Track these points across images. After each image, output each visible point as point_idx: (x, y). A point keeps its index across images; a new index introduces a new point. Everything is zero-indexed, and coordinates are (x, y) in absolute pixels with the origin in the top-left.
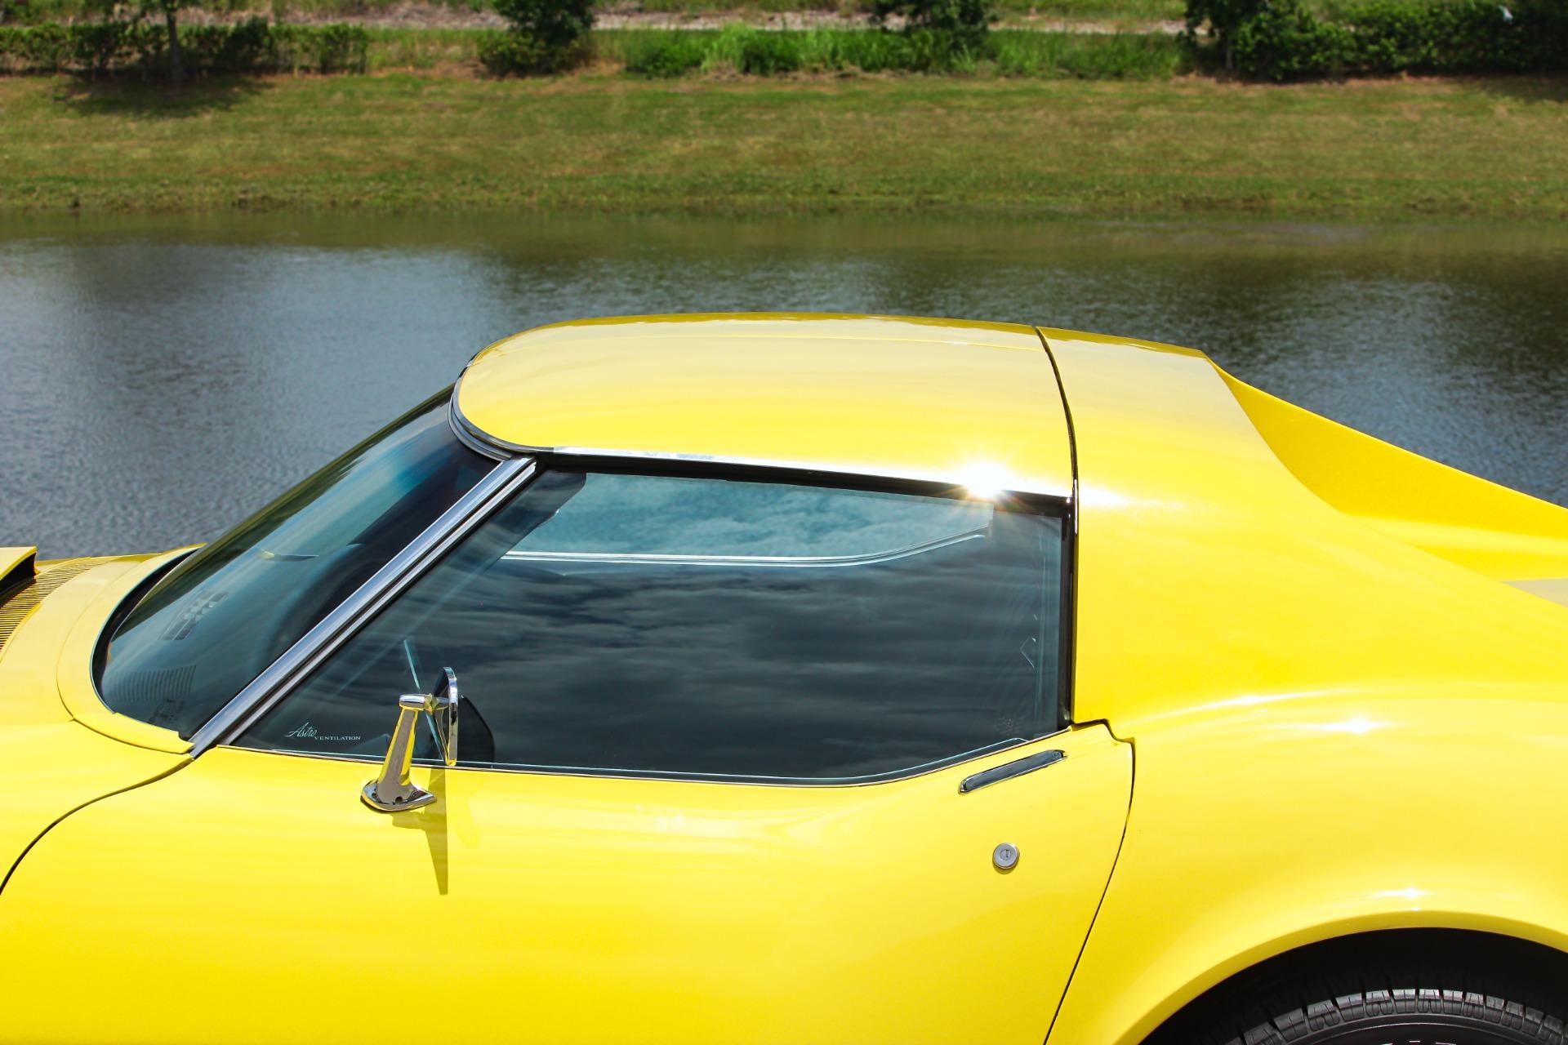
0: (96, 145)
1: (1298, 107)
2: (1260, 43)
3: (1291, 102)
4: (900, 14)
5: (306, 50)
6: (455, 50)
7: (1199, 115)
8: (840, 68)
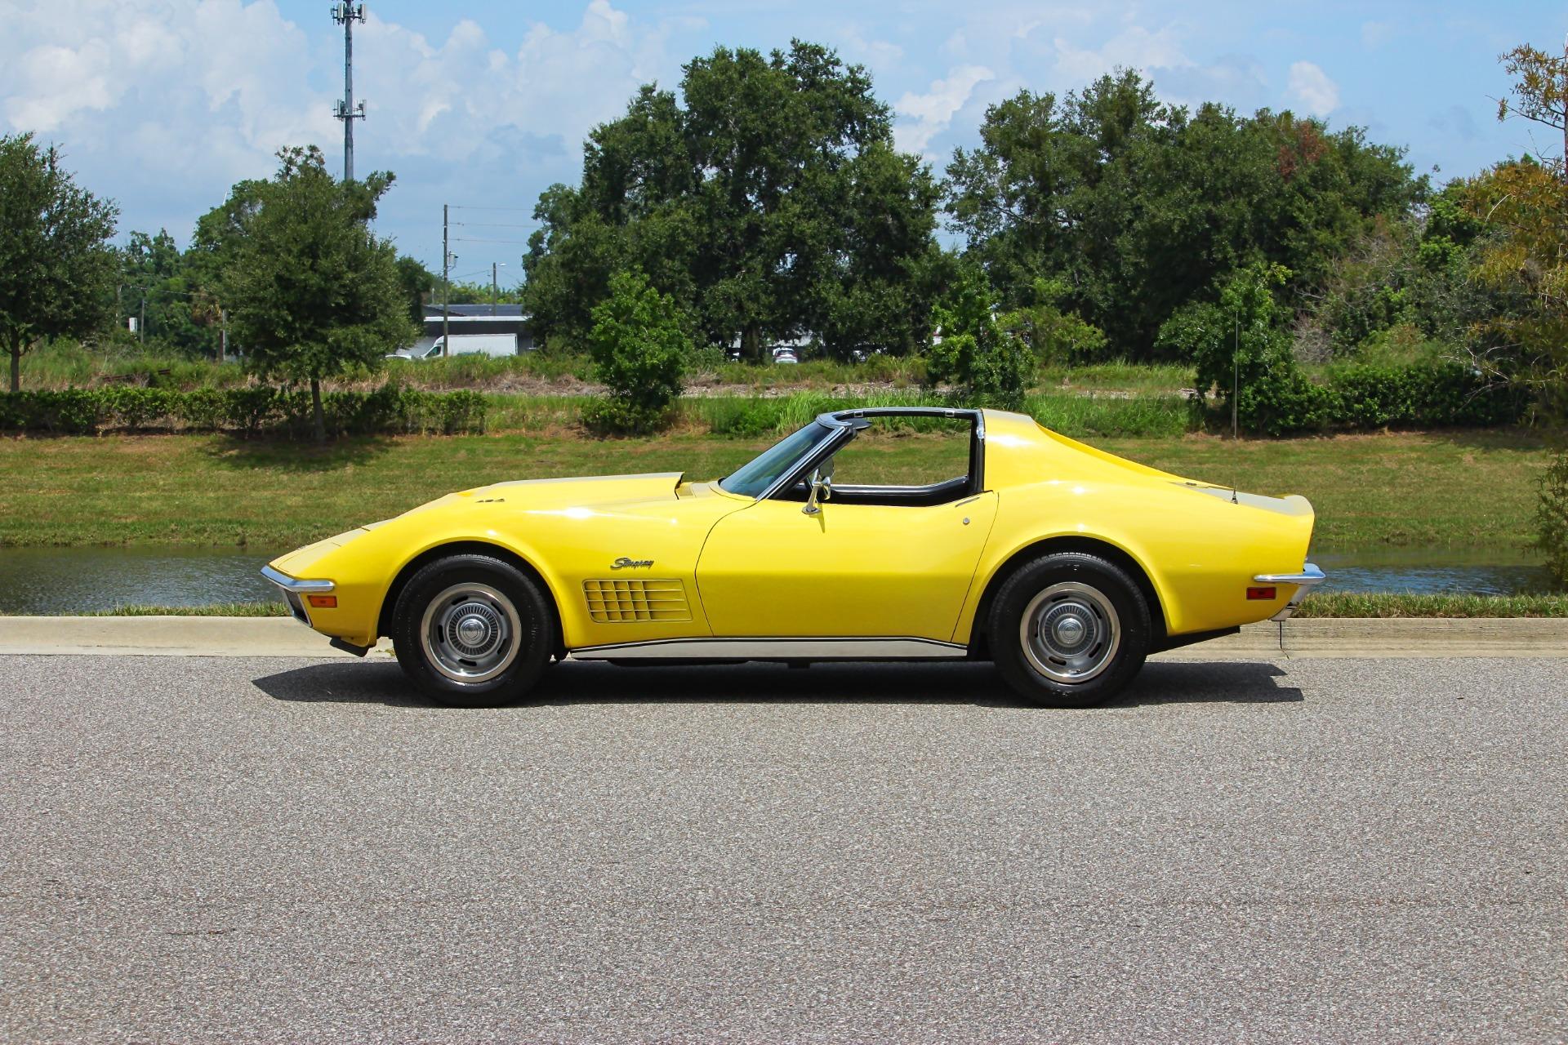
0: (254, 494)
1: (1292, 459)
2: (1261, 404)
3: (1286, 454)
4: (948, 383)
5: (432, 413)
6: (560, 414)
7: (1205, 467)
8: (897, 429)
